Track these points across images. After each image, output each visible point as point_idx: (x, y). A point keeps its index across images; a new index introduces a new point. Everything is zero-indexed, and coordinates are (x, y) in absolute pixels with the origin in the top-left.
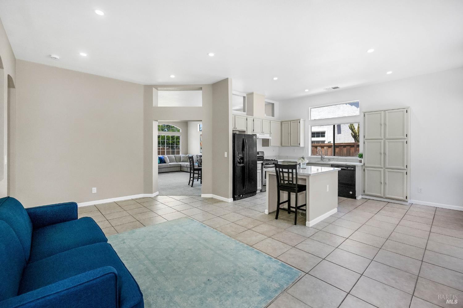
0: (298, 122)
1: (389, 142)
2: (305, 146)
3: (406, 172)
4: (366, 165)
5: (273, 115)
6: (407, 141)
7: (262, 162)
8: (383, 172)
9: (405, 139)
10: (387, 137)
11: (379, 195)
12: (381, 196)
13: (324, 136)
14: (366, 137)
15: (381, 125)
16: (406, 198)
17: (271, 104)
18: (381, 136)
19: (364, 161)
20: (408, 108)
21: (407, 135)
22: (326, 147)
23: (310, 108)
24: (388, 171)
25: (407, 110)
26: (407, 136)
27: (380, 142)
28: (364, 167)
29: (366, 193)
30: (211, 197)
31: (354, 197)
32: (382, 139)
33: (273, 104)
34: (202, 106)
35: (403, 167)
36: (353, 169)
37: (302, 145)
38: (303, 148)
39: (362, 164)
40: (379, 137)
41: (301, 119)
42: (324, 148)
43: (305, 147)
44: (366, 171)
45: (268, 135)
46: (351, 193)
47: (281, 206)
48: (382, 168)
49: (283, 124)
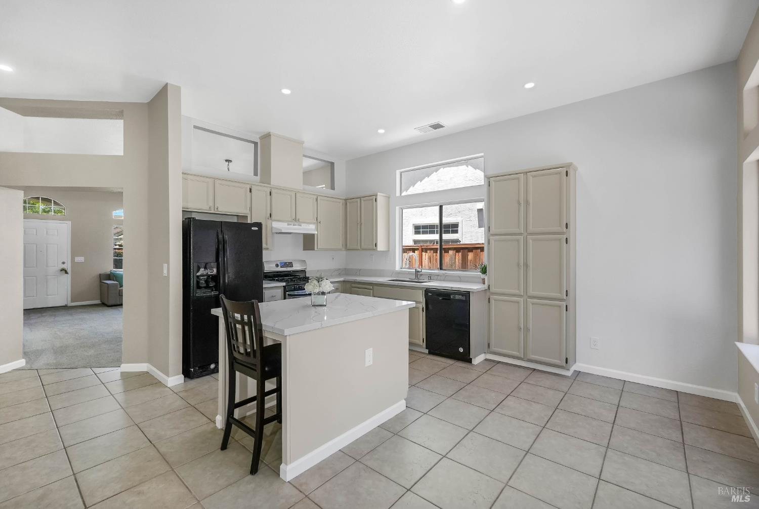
0: (372, 200)
1: (534, 240)
2: (389, 248)
3: (567, 306)
4: (493, 289)
5: (333, 188)
6: (567, 238)
7: (284, 284)
8: (522, 304)
9: (563, 233)
10: (531, 228)
11: (515, 353)
12: (519, 356)
13: (456, 232)
14: (493, 230)
15: (519, 203)
16: (567, 362)
17: (330, 164)
18: (519, 228)
19: (489, 281)
20: (569, 165)
21: (567, 224)
22: (452, 251)
23: (398, 172)
24: (533, 304)
25: (567, 172)
26: (567, 228)
27: (518, 241)
28: (488, 294)
29: (493, 348)
30: (145, 370)
31: (466, 358)
32: (521, 234)
33: (332, 164)
34: (122, 154)
35: (559, 295)
36: (464, 298)
37: (381, 247)
38: (385, 253)
39: (486, 286)
40: (516, 230)
41: (378, 194)
42: (448, 252)
43: (389, 251)
44: (492, 301)
45: (312, 227)
46: (461, 350)
47: (237, 413)
48: (520, 296)
49: (348, 204)
